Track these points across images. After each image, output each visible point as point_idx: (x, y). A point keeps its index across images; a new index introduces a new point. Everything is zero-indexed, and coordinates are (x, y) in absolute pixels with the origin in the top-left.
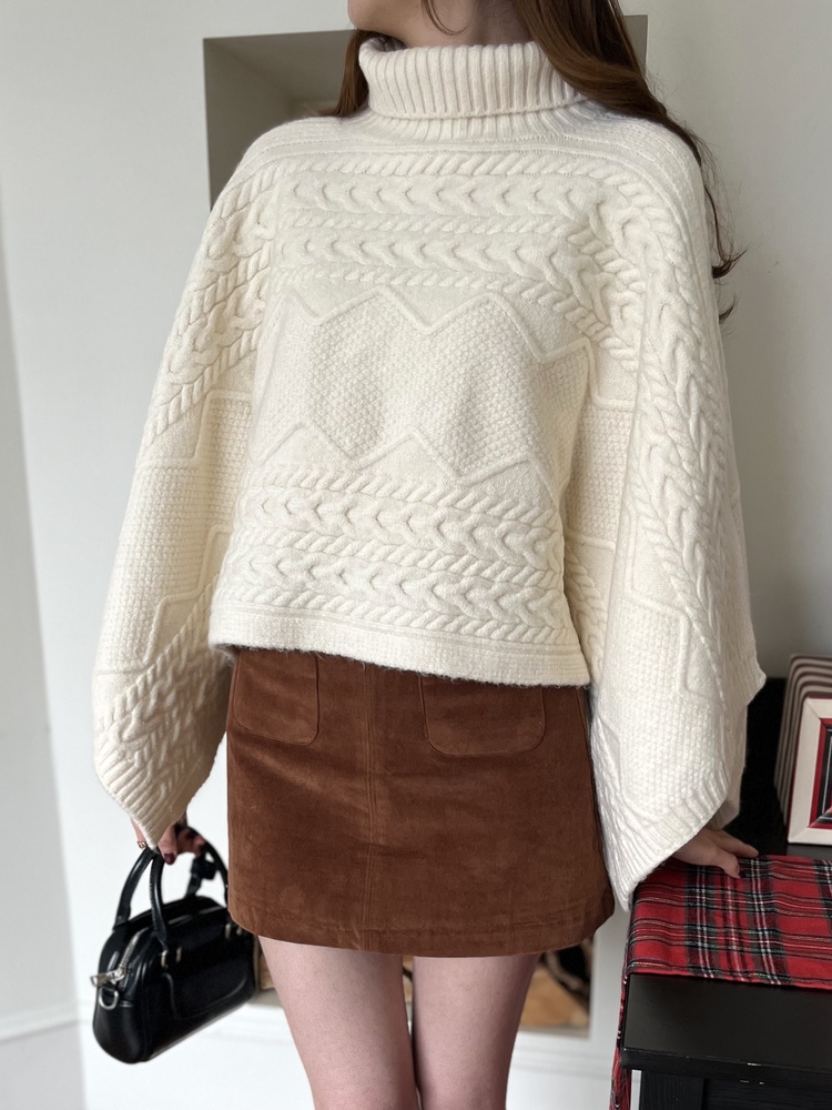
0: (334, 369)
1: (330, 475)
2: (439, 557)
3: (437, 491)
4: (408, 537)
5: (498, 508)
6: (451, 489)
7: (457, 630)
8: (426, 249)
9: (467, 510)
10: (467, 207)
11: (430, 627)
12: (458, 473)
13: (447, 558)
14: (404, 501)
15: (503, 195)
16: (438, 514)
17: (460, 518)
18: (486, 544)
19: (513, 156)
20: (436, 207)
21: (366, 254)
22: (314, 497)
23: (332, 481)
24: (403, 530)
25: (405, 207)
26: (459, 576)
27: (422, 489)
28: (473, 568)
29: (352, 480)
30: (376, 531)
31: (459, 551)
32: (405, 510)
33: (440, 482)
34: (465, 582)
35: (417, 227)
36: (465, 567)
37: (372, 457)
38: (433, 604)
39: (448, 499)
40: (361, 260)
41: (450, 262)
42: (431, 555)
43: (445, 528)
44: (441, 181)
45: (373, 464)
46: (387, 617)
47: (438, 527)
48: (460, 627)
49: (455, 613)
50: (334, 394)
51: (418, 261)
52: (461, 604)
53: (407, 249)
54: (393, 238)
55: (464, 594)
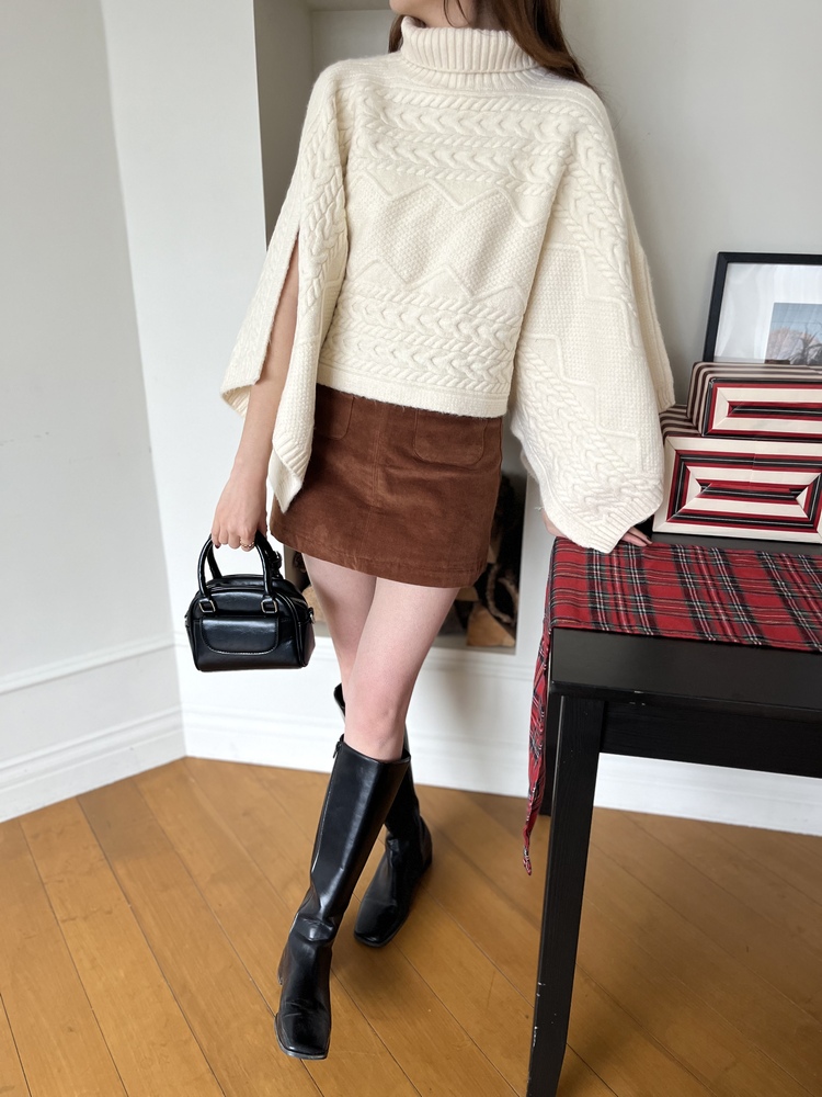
0: (399, 228)
1: (392, 293)
2: (456, 343)
3: (459, 304)
4: (438, 331)
5: (494, 315)
6: (467, 303)
7: (464, 388)
8: (456, 156)
9: (475, 316)
10: (478, 131)
11: (448, 385)
12: (472, 294)
13: (461, 344)
14: (437, 310)
15: (500, 124)
16: (458, 317)
17: (470, 321)
18: (485, 336)
19: (504, 99)
20: (459, 130)
21: (418, 157)
22: (382, 305)
23: (394, 296)
24: (435, 326)
25: (439, 129)
26: (466, 355)
27: (449, 302)
28: (475, 350)
29: (406, 297)
30: (418, 327)
31: (468, 340)
32: (438, 314)
33: (460, 298)
34: (470, 359)
35: (447, 142)
36: (471, 350)
37: (419, 282)
38: (450, 371)
39: (465, 308)
40: (415, 161)
41: (472, 166)
42: (452, 342)
43: (462, 326)
44: (461, 113)
45: (419, 287)
46: (422, 378)
47: (457, 325)
48: (465, 385)
49: (463, 376)
50: (399, 244)
51: (452, 164)
52: (467, 372)
53: (444, 155)
54: (434, 148)
55: (469, 366)
